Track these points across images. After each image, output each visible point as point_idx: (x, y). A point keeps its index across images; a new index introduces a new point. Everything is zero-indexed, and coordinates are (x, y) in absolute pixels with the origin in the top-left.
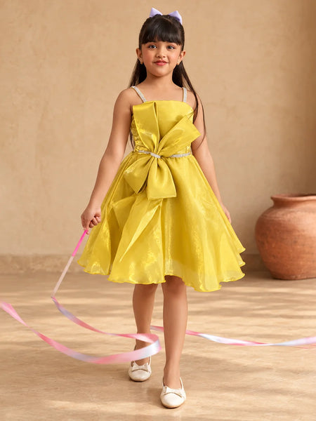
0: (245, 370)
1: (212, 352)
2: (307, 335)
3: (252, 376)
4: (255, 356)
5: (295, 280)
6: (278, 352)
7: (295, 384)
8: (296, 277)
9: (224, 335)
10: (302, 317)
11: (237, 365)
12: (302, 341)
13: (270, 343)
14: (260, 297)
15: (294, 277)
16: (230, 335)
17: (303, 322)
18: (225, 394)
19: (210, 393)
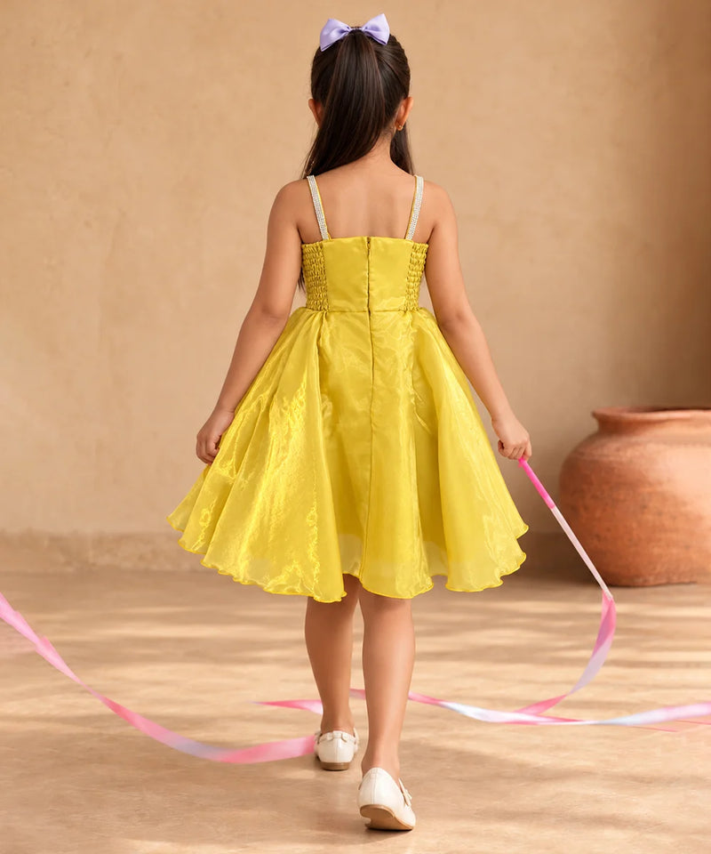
0: (539, 776)
1: (469, 738)
2: (668, 703)
3: (551, 789)
4: (558, 748)
5: (643, 586)
6: (606, 737)
7: (644, 806)
8: (646, 581)
9: (493, 702)
10: (656, 665)
11: (521, 766)
12: (658, 715)
13: (588, 718)
14: (569, 624)
15: (640, 581)
16: (506, 703)
17: (659, 676)
18: (495, 827)
19: (464, 825)
